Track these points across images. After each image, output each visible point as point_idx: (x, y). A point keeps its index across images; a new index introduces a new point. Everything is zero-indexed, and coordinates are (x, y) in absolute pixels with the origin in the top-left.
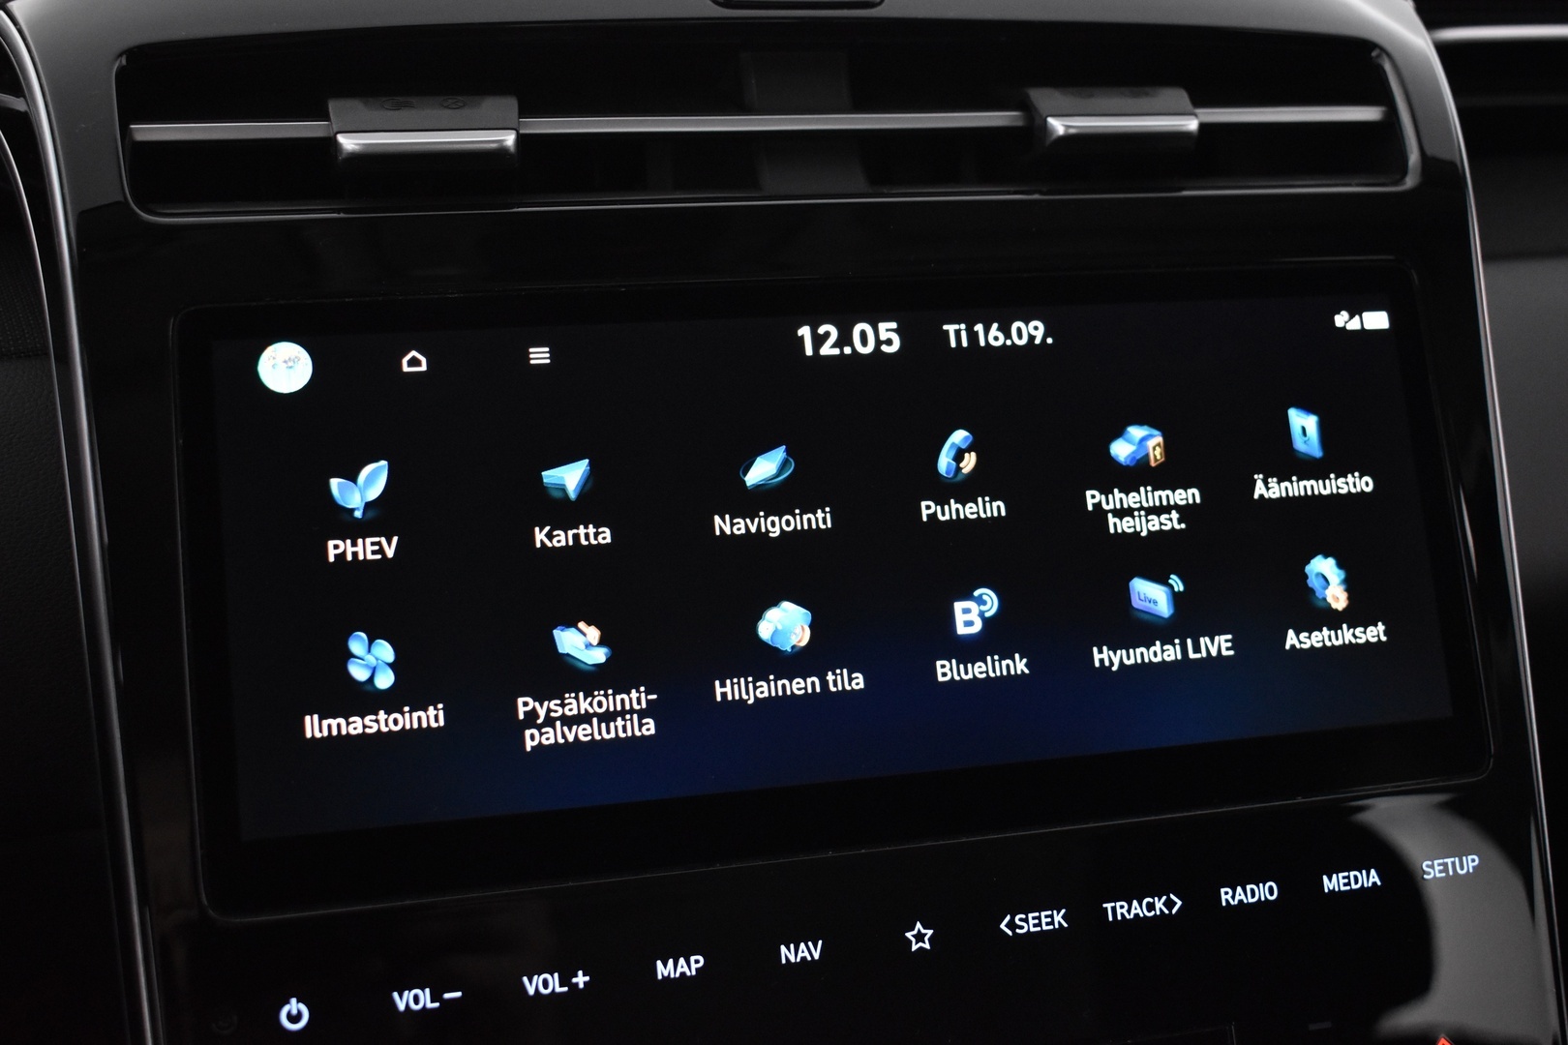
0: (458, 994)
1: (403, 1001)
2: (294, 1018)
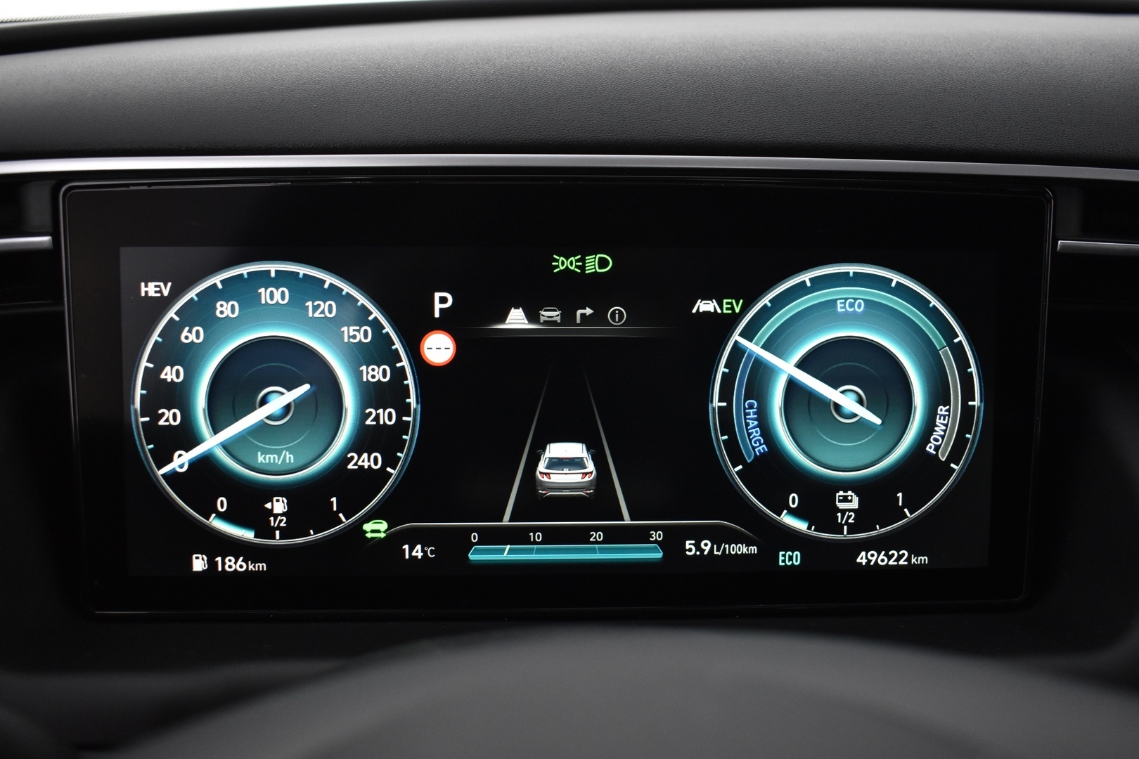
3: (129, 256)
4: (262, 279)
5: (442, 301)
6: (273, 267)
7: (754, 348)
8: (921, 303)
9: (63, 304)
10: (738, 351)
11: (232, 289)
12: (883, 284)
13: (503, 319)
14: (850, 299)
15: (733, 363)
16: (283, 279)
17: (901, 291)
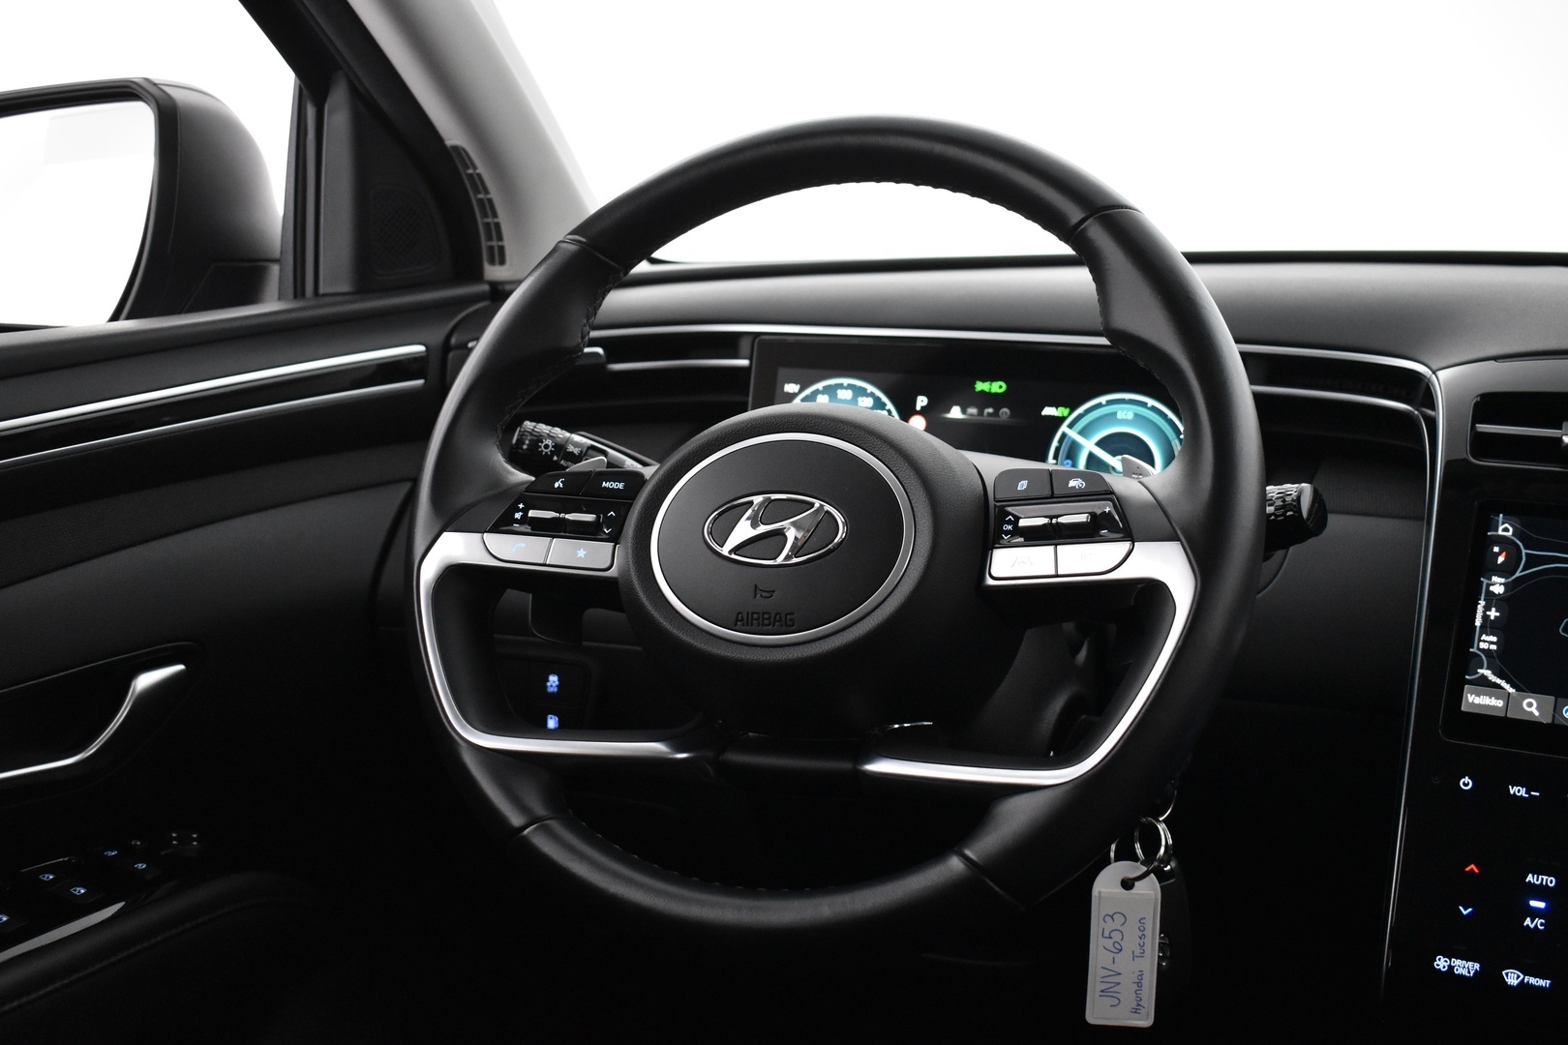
0: (1538, 794)
1: (1513, 790)
2: (1466, 785)
3: (782, 372)
4: (840, 386)
5: (922, 401)
6: (846, 381)
7: (1073, 434)
8: (1164, 416)
9: (748, 396)
10: (1064, 435)
11: (828, 390)
12: (1144, 405)
13: (948, 411)
14: (1125, 413)
15: (1061, 441)
16: (850, 387)
17: (1154, 409)
